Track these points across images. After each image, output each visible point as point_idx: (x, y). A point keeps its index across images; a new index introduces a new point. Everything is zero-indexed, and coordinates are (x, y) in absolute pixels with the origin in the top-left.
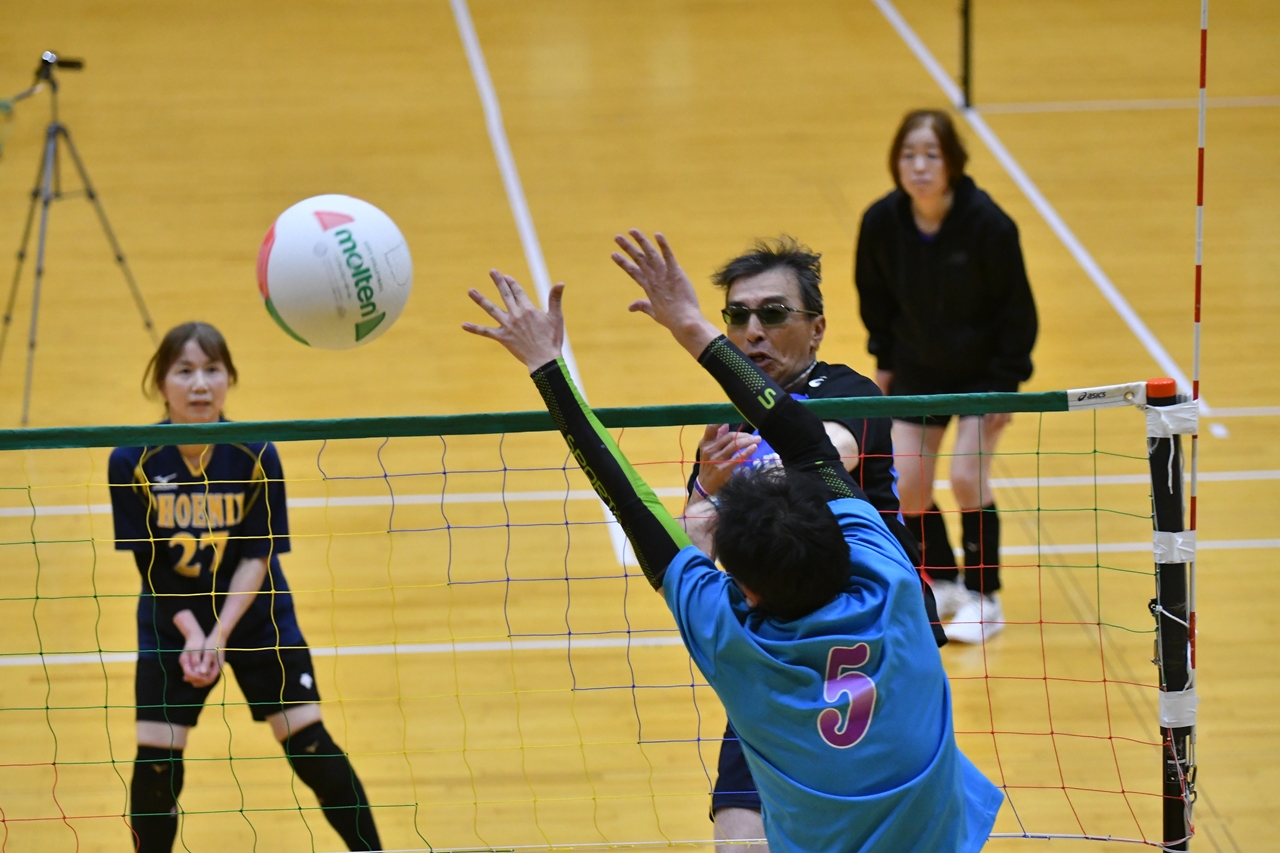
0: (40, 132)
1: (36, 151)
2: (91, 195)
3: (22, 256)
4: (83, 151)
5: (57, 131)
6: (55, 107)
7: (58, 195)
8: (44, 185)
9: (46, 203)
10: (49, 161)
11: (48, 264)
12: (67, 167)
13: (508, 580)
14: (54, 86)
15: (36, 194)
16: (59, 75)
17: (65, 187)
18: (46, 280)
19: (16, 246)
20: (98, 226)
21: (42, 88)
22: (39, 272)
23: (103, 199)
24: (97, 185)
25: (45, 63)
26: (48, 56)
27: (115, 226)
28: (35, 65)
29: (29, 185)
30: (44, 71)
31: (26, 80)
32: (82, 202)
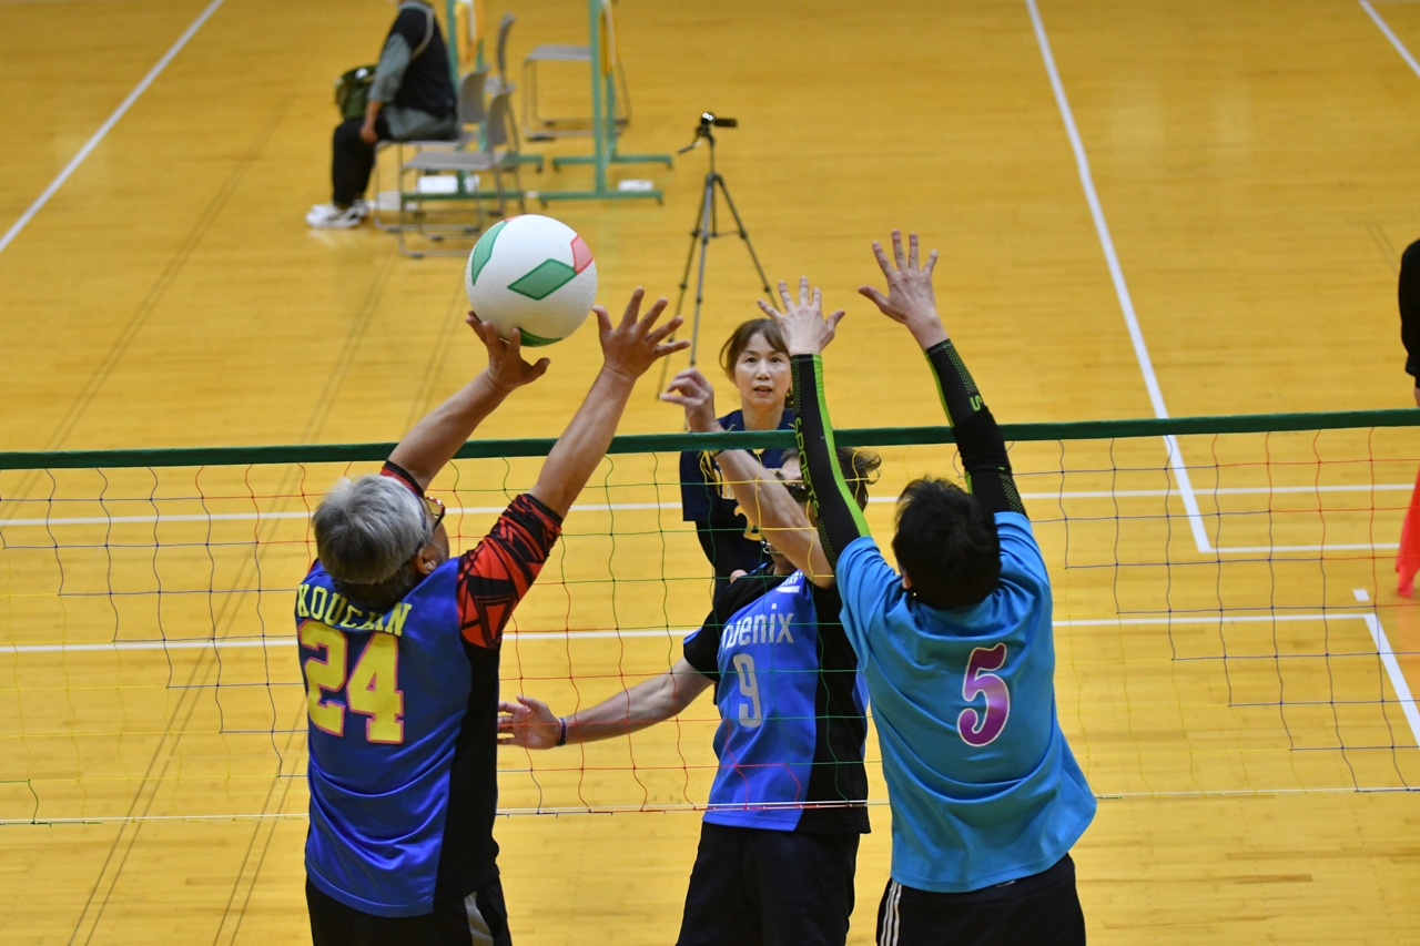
0: (701, 180)
1: (697, 197)
2: (743, 235)
3: (683, 287)
4: (734, 196)
5: (714, 180)
6: (712, 159)
7: (715, 235)
8: (702, 227)
9: (705, 242)
10: (708, 204)
11: (705, 295)
12: (722, 210)
13: (1117, 565)
14: (711, 141)
15: (695, 234)
16: (715, 131)
17: (720, 229)
18: (703, 307)
19: (680, 279)
20: (750, 262)
21: (702, 142)
22: (699, 301)
23: (751, 237)
24: (747, 226)
25: (704, 121)
26: (706, 116)
27: (762, 262)
28: (697, 123)
29: (691, 227)
30: (704, 128)
31: (688, 136)
32: (736, 238)
